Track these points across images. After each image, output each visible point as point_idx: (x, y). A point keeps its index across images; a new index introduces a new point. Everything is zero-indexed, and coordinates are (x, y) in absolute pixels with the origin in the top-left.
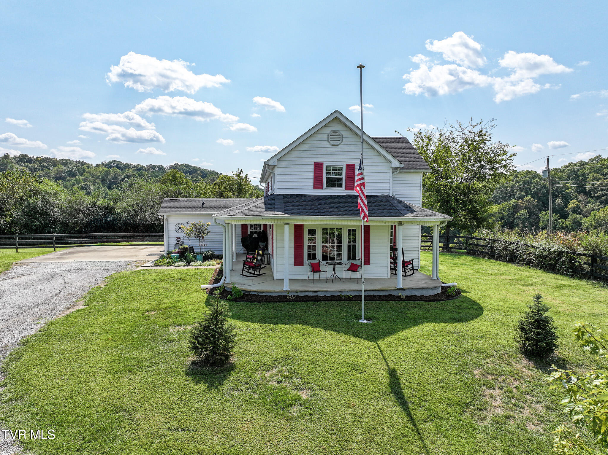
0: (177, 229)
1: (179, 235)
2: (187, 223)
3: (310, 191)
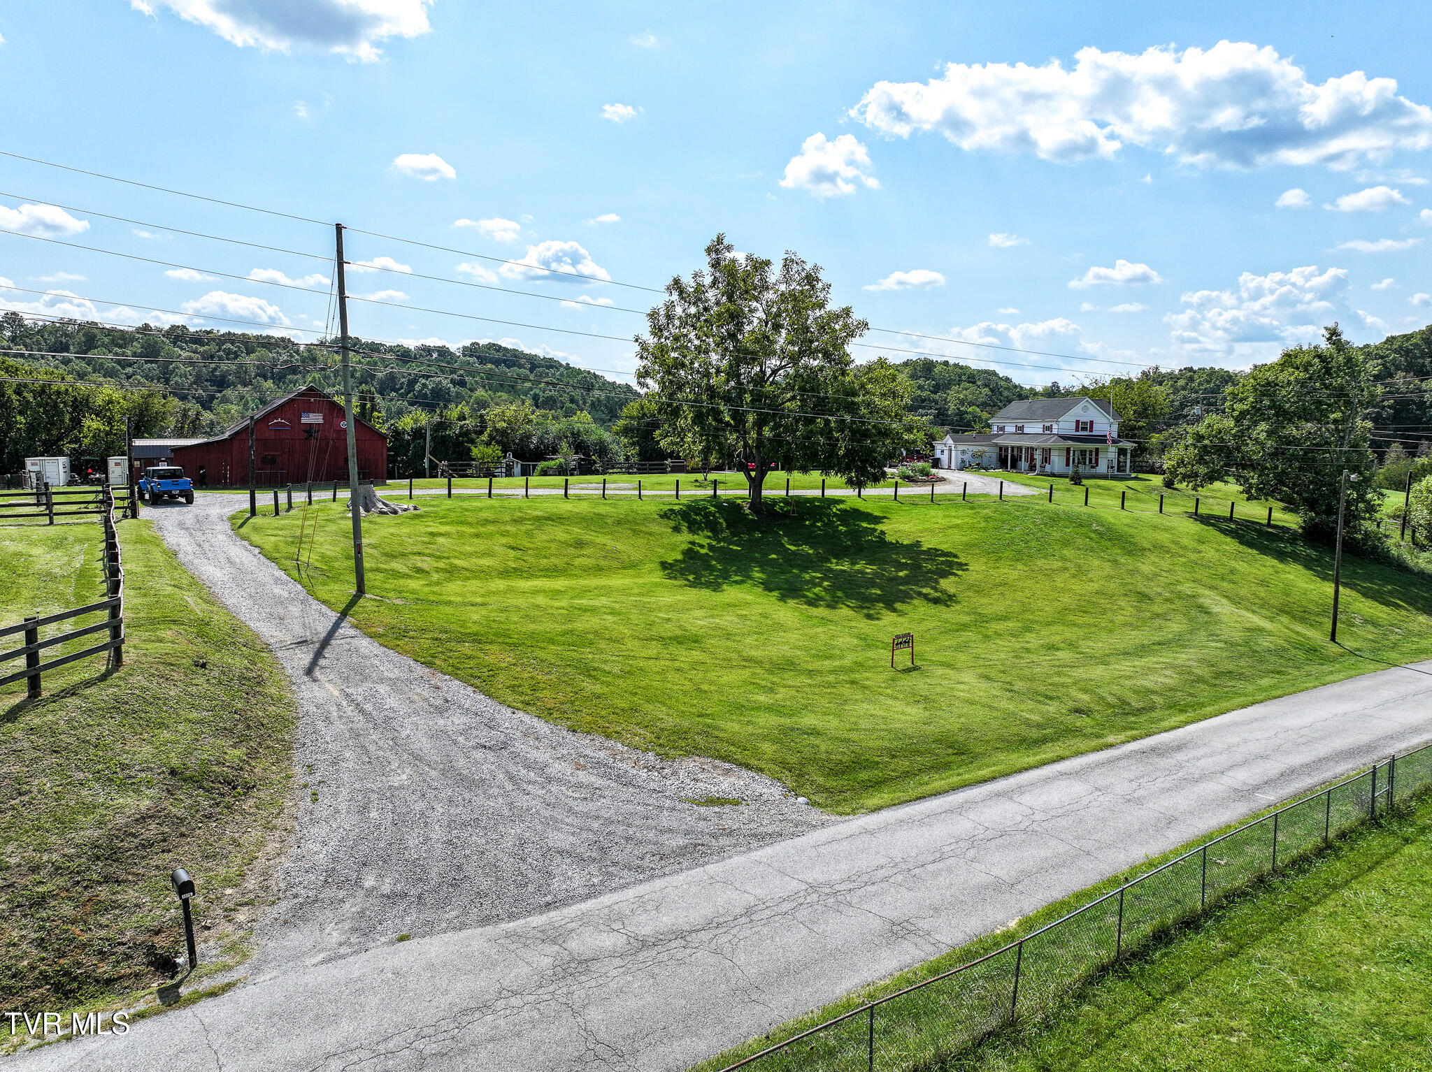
3: (1074, 433)
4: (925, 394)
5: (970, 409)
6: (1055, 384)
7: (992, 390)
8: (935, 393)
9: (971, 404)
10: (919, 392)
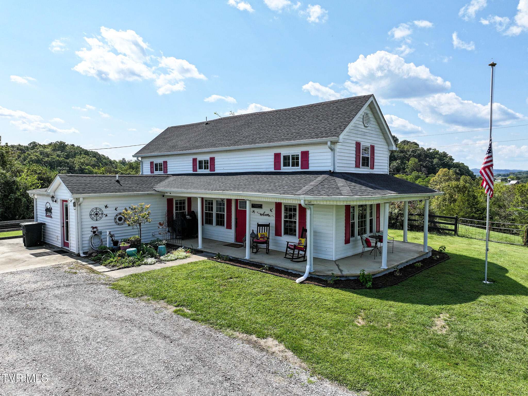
0: (93, 216)
1: (95, 224)
2: (106, 207)
3: (354, 169)
4: (61, 159)
5: (87, 167)
6: (124, 159)
7: (98, 159)
8: (68, 159)
9: (87, 165)
10: (58, 158)
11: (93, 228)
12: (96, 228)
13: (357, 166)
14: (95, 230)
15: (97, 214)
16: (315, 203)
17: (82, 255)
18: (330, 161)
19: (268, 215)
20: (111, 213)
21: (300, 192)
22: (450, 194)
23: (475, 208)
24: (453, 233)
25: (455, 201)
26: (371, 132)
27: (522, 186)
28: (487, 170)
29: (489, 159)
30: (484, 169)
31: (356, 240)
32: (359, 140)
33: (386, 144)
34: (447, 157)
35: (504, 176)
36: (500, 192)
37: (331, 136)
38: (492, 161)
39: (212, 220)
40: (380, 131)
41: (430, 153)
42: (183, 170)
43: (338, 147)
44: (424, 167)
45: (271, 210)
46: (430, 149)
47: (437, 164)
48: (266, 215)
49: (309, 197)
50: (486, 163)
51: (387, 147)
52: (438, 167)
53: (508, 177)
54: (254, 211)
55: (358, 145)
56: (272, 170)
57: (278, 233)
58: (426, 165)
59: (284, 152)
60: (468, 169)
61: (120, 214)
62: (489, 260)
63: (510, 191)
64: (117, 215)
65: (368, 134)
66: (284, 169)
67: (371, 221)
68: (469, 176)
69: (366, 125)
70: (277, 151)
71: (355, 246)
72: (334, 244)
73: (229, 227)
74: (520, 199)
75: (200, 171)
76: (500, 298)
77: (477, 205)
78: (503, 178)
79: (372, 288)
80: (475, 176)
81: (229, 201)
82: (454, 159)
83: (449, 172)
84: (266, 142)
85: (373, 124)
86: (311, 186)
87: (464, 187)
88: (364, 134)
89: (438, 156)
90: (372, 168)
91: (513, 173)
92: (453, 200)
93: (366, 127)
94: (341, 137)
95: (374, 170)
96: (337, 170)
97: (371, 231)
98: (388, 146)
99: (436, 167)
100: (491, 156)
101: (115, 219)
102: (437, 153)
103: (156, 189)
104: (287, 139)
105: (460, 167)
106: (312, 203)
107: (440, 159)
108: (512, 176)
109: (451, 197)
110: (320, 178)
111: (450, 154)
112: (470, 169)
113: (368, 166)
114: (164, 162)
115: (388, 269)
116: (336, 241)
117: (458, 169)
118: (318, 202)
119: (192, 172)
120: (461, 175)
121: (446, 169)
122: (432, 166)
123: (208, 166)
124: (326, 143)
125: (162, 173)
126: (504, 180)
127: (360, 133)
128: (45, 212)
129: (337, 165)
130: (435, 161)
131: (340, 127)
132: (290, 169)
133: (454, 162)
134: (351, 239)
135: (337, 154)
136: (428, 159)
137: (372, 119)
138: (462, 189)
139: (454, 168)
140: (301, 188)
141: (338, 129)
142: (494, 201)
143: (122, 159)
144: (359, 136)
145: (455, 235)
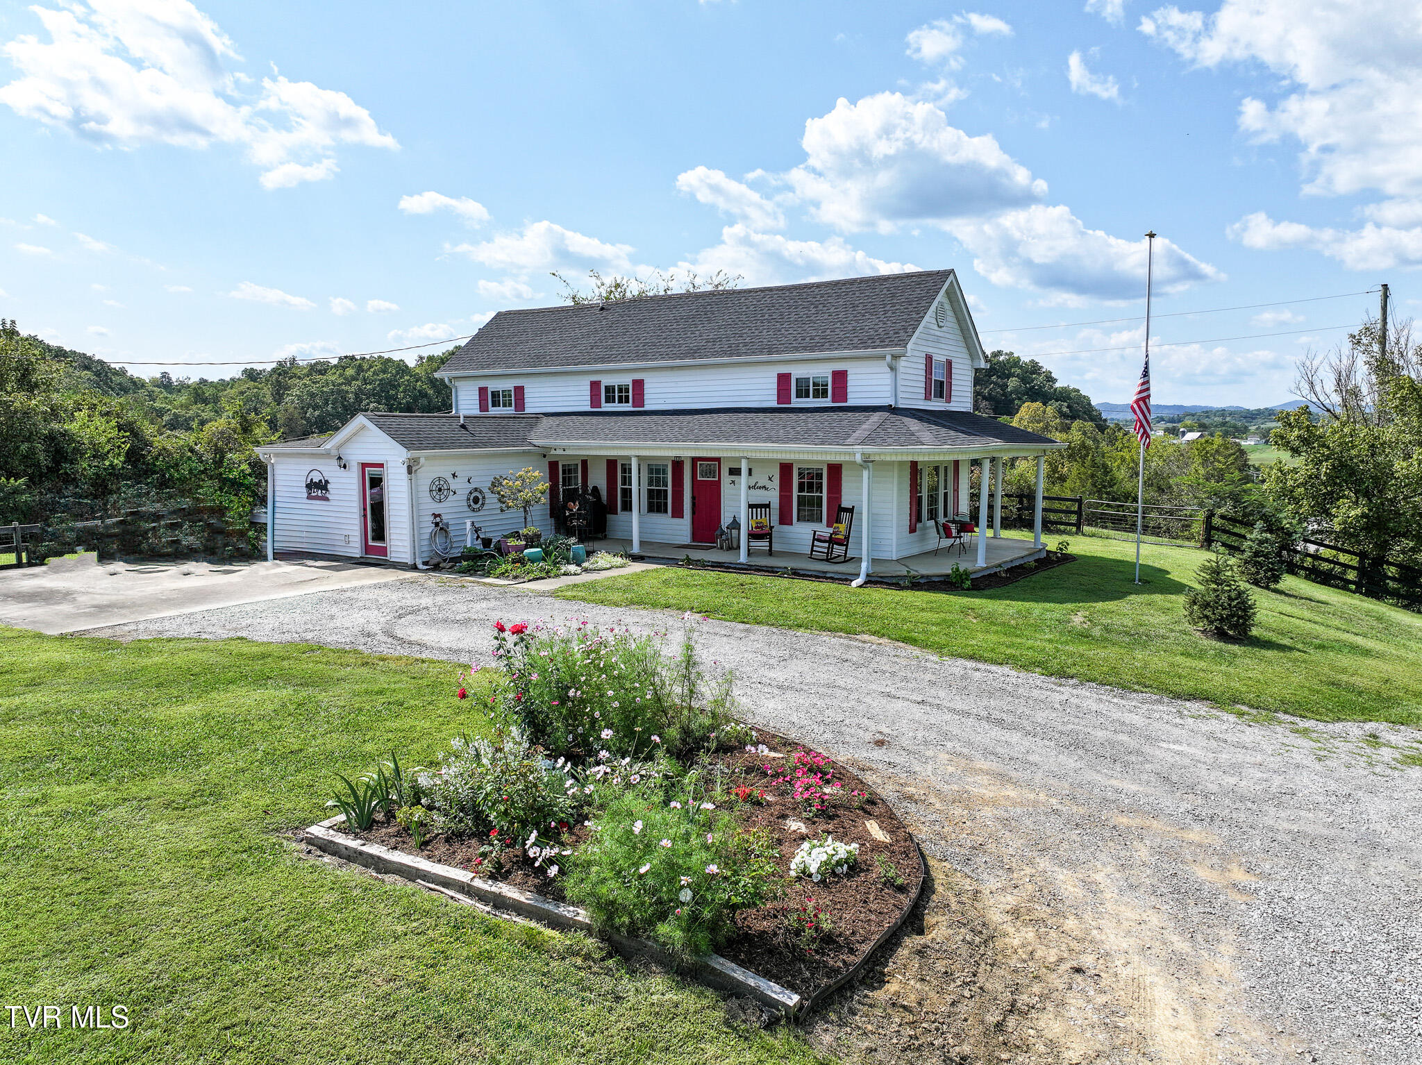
0: (435, 493)
1: (437, 508)
2: (455, 475)
3: (922, 403)
6: (165, 375)
7: (98, 374)
11: (436, 516)
12: (439, 515)
13: (927, 398)
14: (438, 519)
15: (440, 490)
16: (877, 458)
17: (421, 566)
18: (888, 388)
19: (764, 487)
20: (461, 487)
21: (849, 441)
22: (1050, 464)
23: (1107, 493)
24: (1074, 529)
25: (1063, 479)
26: (948, 336)
27: (1207, 442)
28: (1141, 403)
29: (1145, 387)
30: (1137, 402)
31: (925, 528)
32: (930, 350)
33: (968, 357)
34: (1039, 374)
35: (1172, 421)
36: (1161, 457)
37: (891, 346)
38: (1148, 389)
39: (631, 502)
40: (959, 332)
41: (999, 362)
42: (565, 404)
43: (902, 363)
44: (984, 398)
45: (770, 479)
46: (999, 353)
47: (1015, 391)
48: (760, 488)
49: (869, 449)
50: (1140, 392)
51: (969, 362)
52: (1020, 399)
53: (1179, 425)
54: (733, 482)
55: (929, 359)
56: (774, 404)
57: (785, 519)
58: (990, 394)
59: (797, 372)
60: (1090, 404)
61: (476, 489)
62: (1140, 562)
63: (1182, 457)
64: (471, 493)
65: (943, 340)
66: (796, 402)
67: (946, 494)
68: (1092, 420)
69: (941, 324)
70: (784, 369)
71: (923, 538)
72: (895, 532)
73: (678, 513)
74: (1202, 471)
75: (607, 407)
76: (1158, 598)
77: (1111, 487)
78: (1170, 425)
79: (973, 589)
80: (1105, 420)
81: (678, 464)
82: (1056, 380)
83: (1044, 412)
84: (761, 353)
85: (950, 321)
86: (865, 430)
87: (1083, 445)
88: (938, 340)
89: (1019, 371)
90: (949, 401)
91: (1190, 413)
92: (1058, 478)
93: (941, 327)
94: (909, 346)
95: (951, 404)
96: (902, 404)
97: (945, 515)
98: (972, 360)
99: (1014, 400)
100: (1148, 382)
101: (468, 499)
102: (1016, 362)
103: (535, 442)
104: (805, 349)
105: (1070, 398)
106: (872, 458)
107: (1024, 380)
108: (1188, 422)
109: (1055, 470)
110: (876, 417)
111: (1046, 365)
112: (1093, 403)
113: (942, 396)
114: (516, 388)
115: (987, 568)
116: (898, 526)
117: (1066, 404)
118: (883, 458)
119: (588, 409)
120: (1074, 418)
121: (1038, 404)
122: (1003, 395)
123: (627, 397)
124: (884, 357)
125: (510, 411)
126: (1173, 432)
127: (931, 338)
128: (305, 490)
129: (900, 395)
130: (1013, 383)
131: (905, 329)
132: (811, 402)
133: (1057, 385)
134: (919, 525)
135: (900, 376)
136: (994, 378)
137: (950, 313)
138: (1079, 450)
139: (1057, 401)
140: (849, 436)
141: (902, 333)
142: (1149, 479)
143: (159, 375)
144: (930, 344)
145: (1077, 533)
